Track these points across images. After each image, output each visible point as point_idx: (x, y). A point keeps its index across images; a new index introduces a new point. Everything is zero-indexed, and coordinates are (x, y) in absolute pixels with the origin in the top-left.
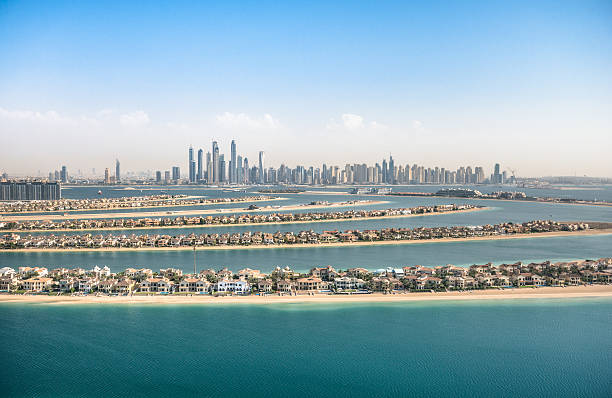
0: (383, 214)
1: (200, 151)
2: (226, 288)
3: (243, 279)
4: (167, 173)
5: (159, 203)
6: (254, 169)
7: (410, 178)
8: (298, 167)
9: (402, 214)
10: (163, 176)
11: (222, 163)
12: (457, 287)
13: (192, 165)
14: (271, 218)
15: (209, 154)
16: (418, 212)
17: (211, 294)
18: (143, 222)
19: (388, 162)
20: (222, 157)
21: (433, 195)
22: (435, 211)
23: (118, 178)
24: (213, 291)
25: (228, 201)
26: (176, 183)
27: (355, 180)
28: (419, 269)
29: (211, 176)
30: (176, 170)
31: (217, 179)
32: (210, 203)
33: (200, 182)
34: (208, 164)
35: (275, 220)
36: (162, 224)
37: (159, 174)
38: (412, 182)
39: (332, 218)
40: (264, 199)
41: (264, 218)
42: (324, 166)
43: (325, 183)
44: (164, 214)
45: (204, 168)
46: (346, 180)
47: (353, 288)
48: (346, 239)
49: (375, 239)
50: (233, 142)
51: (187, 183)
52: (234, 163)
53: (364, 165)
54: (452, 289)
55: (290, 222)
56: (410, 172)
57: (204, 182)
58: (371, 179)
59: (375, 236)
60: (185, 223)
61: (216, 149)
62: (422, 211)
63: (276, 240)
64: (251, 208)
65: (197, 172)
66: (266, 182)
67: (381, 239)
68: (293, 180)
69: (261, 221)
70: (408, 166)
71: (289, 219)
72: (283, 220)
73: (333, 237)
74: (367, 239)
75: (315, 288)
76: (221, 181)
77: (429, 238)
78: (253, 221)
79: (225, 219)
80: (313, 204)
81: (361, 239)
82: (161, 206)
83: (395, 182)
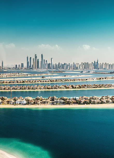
0: (86, 80)
1: (31, 58)
2: (19, 103)
3: (24, 100)
4: (19, 65)
5: (12, 75)
6: (49, 64)
7: (104, 67)
8: (65, 63)
9: (93, 79)
10: (18, 66)
11: (38, 62)
12: (94, 103)
13: (28, 63)
14: (47, 81)
15: (34, 59)
16: (99, 79)
17: (13, 105)
18: (4, 82)
19: (96, 62)
20: (38, 60)
21: (108, 73)
22: (105, 79)
23: (2, 67)
24: (14, 104)
25: (36, 75)
26: (22, 69)
27: (84, 68)
28: (84, 97)
29: (34, 66)
30: (22, 64)
31: (36, 68)
32: (30, 76)
33: (30, 68)
34: (33, 62)
35: (48, 81)
36: (10, 82)
37: (16, 65)
38: (104, 69)
39: (68, 81)
40: (49, 74)
41: (44, 81)
42: (74, 63)
43: (74, 69)
44: (13, 79)
45: (32, 64)
46: (81, 68)
47: (60, 103)
48: (68, 88)
49: (78, 88)
50: (42, 55)
51: (26, 69)
52: (42, 62)
53: (88, 63)
54: (92, 104)
55: (54, 82)
56: (104, 65)
57: (32, 68)
58: (90, 68)
59: (78, 87)
60: (18, 82)
61: (36, 57)
62: (100, 79)
63: (45, 88)
64: (43, 77)
65: (29, 65)
66: (53, 68)
67: (80, 88)
68: (63, 68)
69: (43, 82)
70: (103, 63)
71: (53, 81)
72: (51, 81)
73: (64, 87)
74: (75, 88)
75: (47, 103)
76: (38, 68)
77: (97, 88)
78: (41, 81)
79: (31, 81)
80: (65, 76)
81: (73, 88)
82: (13, 76)
83: (98, 69)
